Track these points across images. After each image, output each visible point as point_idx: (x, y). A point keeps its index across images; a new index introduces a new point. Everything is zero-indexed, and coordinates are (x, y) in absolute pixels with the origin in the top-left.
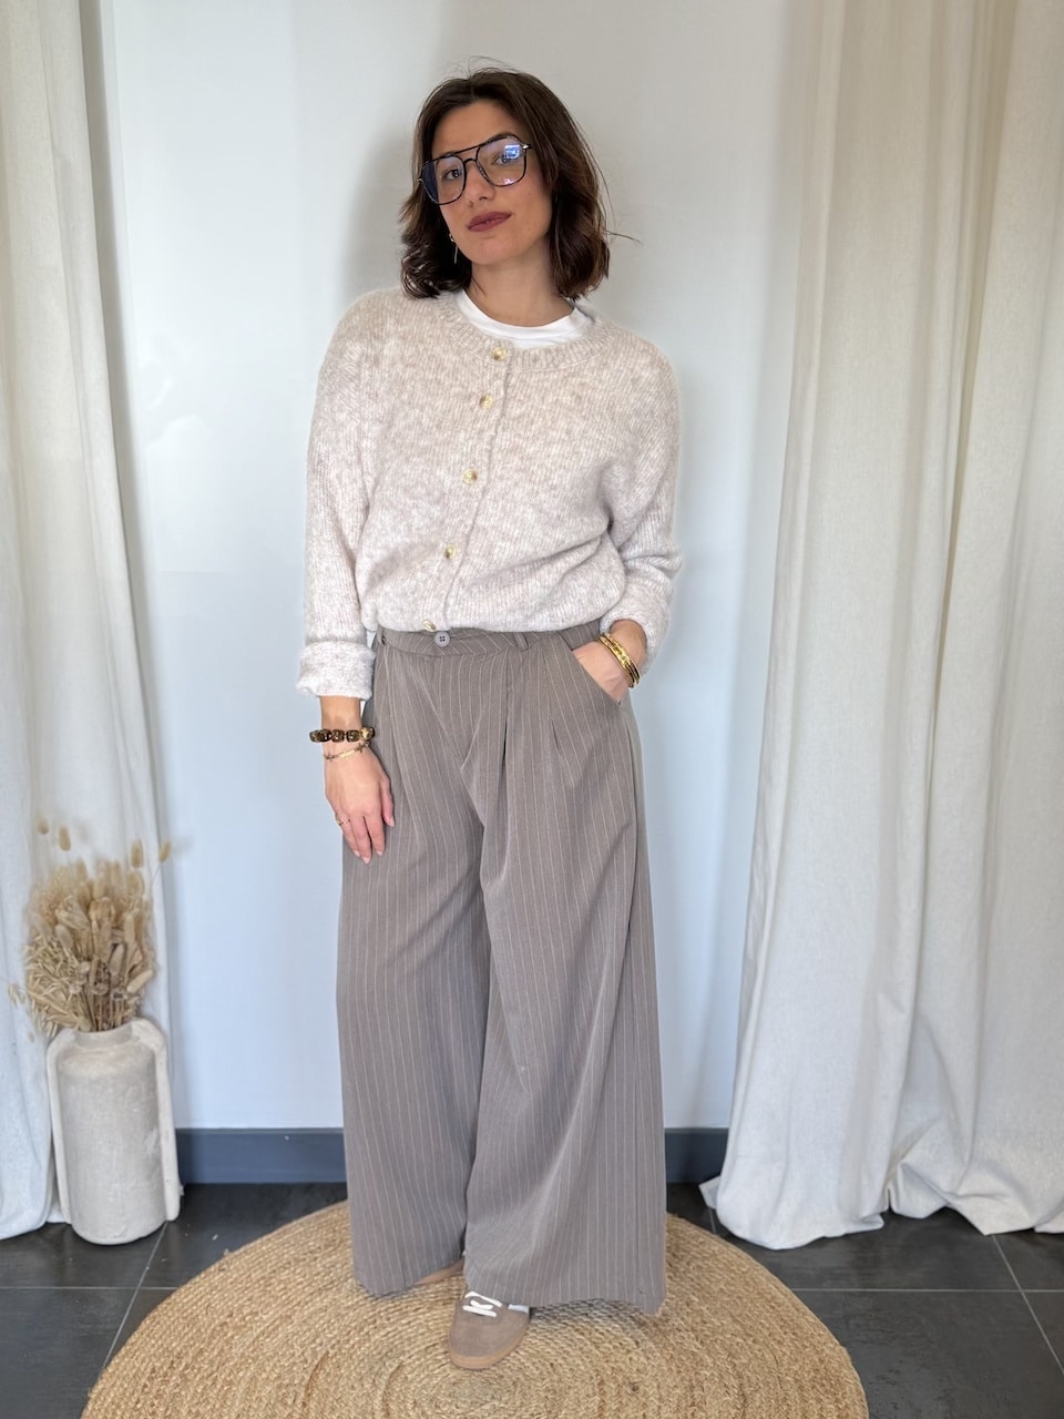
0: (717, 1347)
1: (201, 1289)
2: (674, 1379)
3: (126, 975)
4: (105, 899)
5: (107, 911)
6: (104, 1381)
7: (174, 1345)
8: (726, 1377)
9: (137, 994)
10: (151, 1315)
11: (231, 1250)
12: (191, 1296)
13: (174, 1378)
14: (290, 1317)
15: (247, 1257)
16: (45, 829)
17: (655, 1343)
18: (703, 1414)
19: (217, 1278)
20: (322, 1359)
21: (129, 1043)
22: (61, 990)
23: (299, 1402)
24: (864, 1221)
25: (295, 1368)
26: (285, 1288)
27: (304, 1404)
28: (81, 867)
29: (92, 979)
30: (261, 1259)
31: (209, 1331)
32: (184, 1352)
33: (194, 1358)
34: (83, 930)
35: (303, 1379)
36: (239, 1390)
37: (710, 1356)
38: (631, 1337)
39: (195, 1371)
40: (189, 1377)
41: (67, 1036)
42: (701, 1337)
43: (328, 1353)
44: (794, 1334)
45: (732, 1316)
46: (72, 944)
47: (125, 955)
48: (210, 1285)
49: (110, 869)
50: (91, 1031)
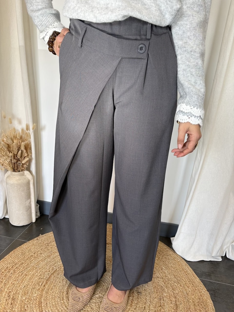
0: (169, 285)
1: (30, 244)
3: (23, 159)
7: (16, 260)
10: (14, 250)
11: (42, 234)
12: (26, 246)
13: (11, 271)
14: (50, 256)
15: (45, 237)
18: (163, 310)
19: (35, 242)
22: (6, 160)
23: (43, 285)
25: (46, 273)
26: (52, 247)
27: (44, 286)
28: (14, 129)
29: (13, 158)
30: (48, 238)
31: (27, 257)
32: (18, 263)
33: (20, 265)
34: (11, 145)
35: (47, 277)
36: (28, 278)
39: (18, 269)
40: (16, 271)
44: (193, 285)
45: (174, 276)
47: (21, 153)
48: (33, 244)
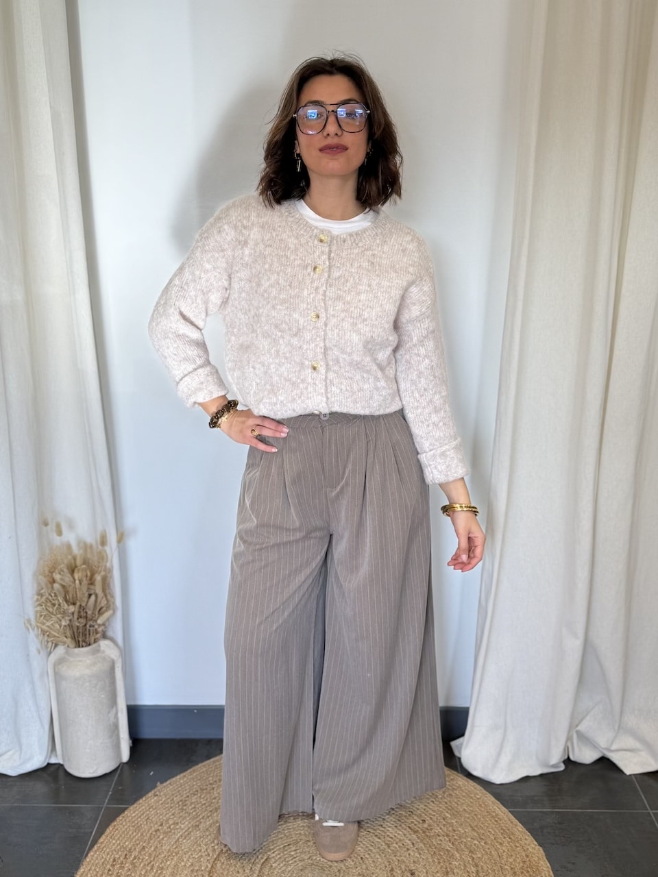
0: (463, 846)
1: (143, 807)
2: (436, 868)
3: (97, 613)
4: (84, 566)
5: (85, 574)
6: (84, 867)
7: (127, 844)
8: (468, 865)
9: (104, 624)
10: (113, 824)
11: (162, 783)
12: (137, 812)
13: (127, 865)
14: (198, 826)
15: (171, 787)
16: (46, 523)
17: (424, 844)
20: (219, 854)
21: (99, 654)
22: (57, 622)
24: (553, 766)
25: (202, 859)
26: (194, 808)
28: (69, 547)
29: (76, 617)
30: (180, 789)
31: (148, 835)
32: (133, 848)
33: (140, 852)
34: (70, 586)
35: (207, 867)
36: (168, 873)
37: (458, 853)
38: (409, 840)
39: (140, 860)
40: (136, 865)
41: (61, 650)
42: (452, 840)
43: (222, 850)
44: (510, 838)
45: (471, 827)
46: (63, 595)
47: (96, 601)
48: (149, 805)
49: (86, 547)
50: (75, 647)
